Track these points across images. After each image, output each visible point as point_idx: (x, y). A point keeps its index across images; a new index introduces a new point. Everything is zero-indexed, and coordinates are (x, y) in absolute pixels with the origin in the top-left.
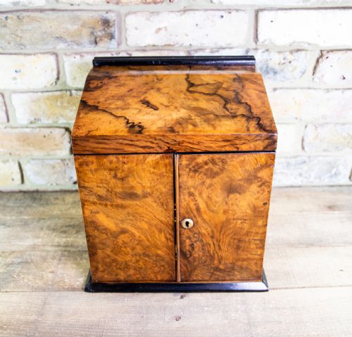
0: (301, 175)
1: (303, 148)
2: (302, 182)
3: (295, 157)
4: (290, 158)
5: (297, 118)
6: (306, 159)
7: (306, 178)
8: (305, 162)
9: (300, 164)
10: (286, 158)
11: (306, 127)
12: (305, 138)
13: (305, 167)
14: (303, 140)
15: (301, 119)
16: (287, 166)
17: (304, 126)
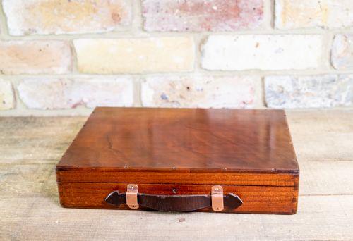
0: (329, 96)
1: (331, 64)
2: (331, 104)
3: (322, 75)
4: (317, 76)
5: (323, 27)
6: (336, 76)
7: (336, 100)
8: (334, 81)
9: (328, 83)
10: (312, 76)
11: (334, 37)
12: (333, 51)
13: (335, 87)
14: (331, 54)
15: (328, 28)
16: (314, 86)
17: (332, 37)
